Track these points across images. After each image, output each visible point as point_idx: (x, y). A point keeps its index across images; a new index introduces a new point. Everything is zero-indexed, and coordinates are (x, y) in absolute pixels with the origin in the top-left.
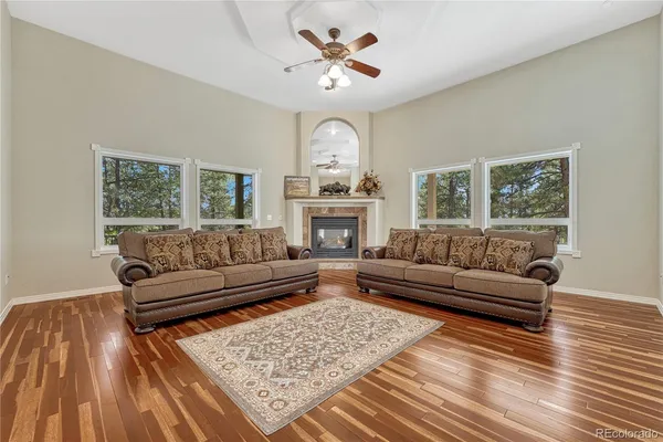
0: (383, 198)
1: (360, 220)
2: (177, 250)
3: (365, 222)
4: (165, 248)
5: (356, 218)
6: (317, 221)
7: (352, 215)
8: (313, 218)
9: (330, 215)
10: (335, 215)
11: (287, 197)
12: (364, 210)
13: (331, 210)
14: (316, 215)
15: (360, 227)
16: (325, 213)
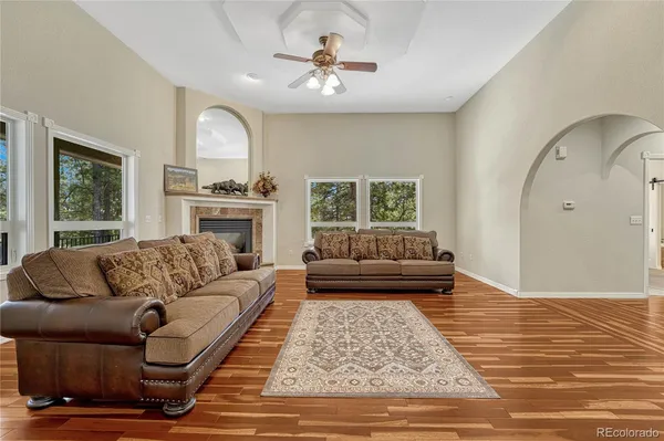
0: (277, 201)
1: (254, 222)
3: (260, 224)
5: (250, 220)
6: (206, 223)
7: (246, 217)
8: (201, 220)
9: (223, 217)
10: (228, 217)
11: (167, 193)
12: (259, 211)
13: (224, 210)
14: (204, 216)
15: (254, 230)
16: (216, 214)
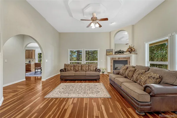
0: (137, 54)
1: (128, 61)
2: (70, 67)
3: (130, 62)
4: (68, 67)
5: (127, 61)
7: (125, 60)
8: (114, 61)
10: (120, 60)
11: (107, 55)
12: (129, 58)
13: (119, 58)
15: (128, 64)
16: (117, 59)
